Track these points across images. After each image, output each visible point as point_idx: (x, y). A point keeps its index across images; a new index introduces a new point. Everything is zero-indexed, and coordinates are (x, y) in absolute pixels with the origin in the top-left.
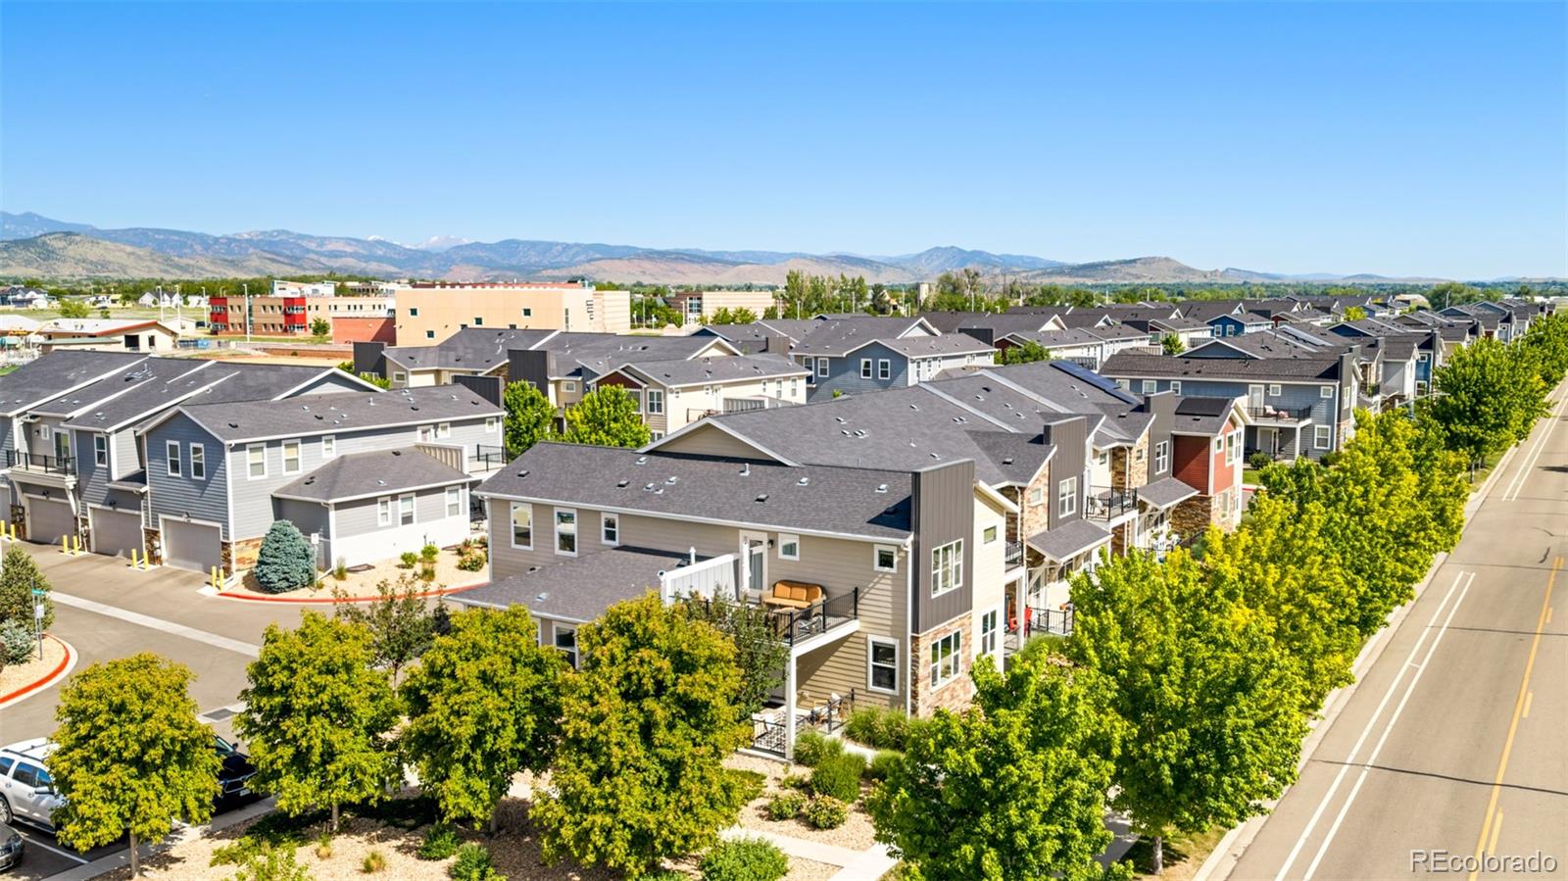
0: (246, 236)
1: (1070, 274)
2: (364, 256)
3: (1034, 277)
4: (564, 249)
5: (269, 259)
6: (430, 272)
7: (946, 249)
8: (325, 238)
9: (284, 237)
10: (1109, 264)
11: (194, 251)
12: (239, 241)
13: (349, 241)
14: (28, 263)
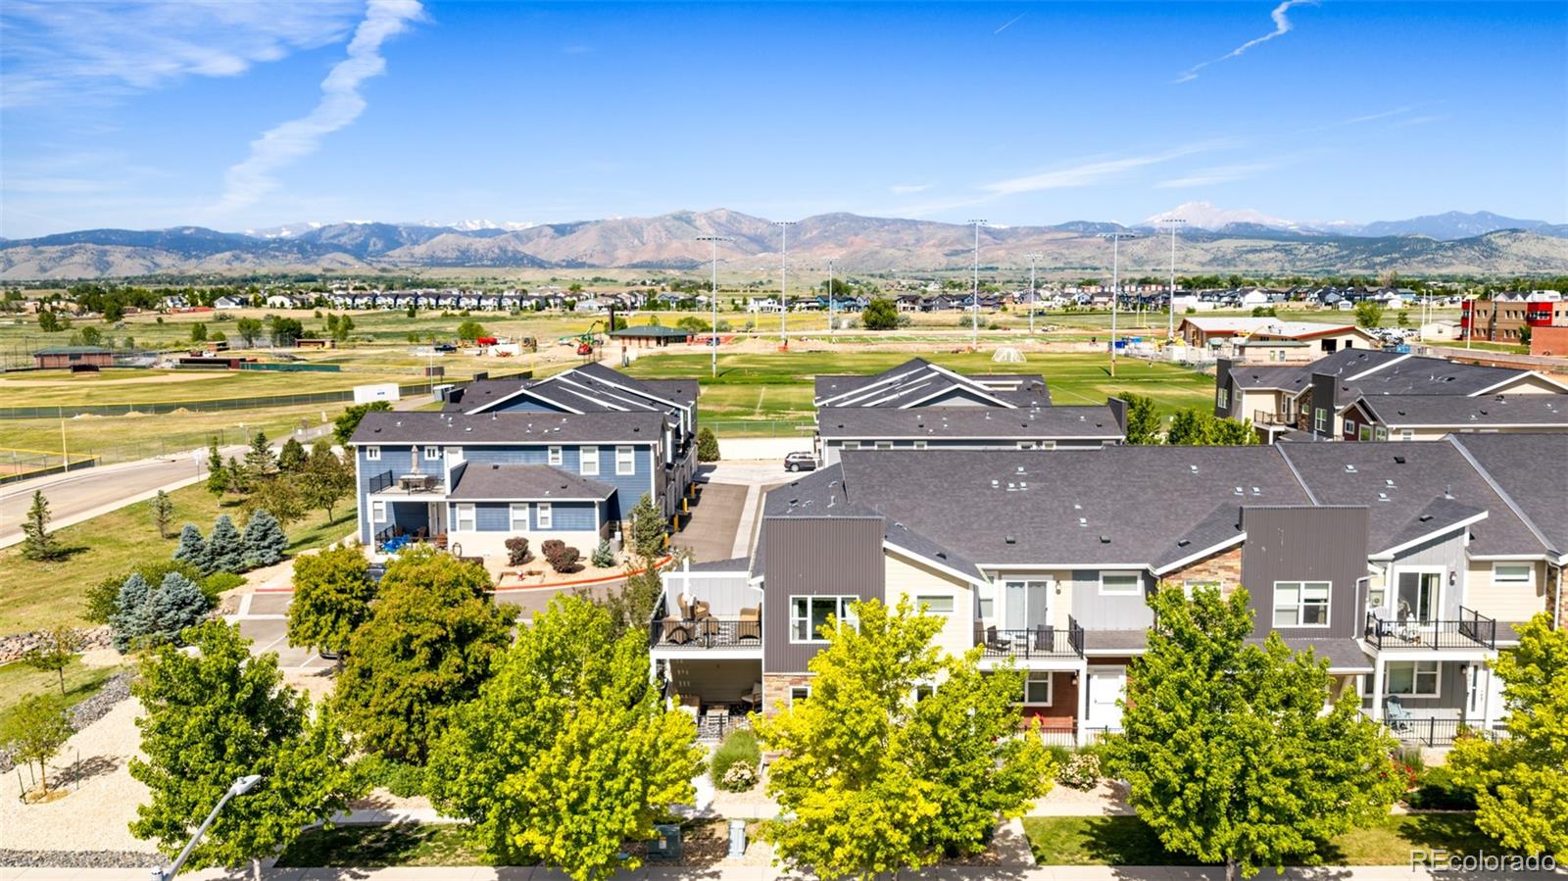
14: (1470, 261)
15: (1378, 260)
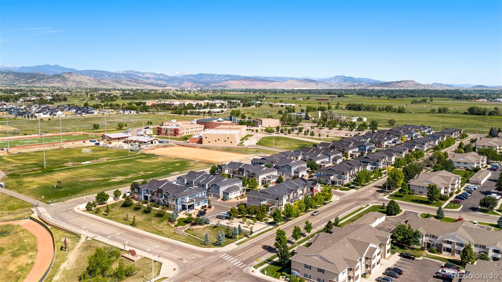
0: (121, 72)
1: (380, 86)
2: (156, 79)
3: (368, 87)
4: (218, 76)
5: (129, 80)
6: (177, 84)
7: (340, 76)
8: (144, 73)
9: (132, 72)
10: (393, 82)
11: (105, 77)
12: (119, 74)
13: (152, 74)
14: (59, 82)
15: (29, 81)
